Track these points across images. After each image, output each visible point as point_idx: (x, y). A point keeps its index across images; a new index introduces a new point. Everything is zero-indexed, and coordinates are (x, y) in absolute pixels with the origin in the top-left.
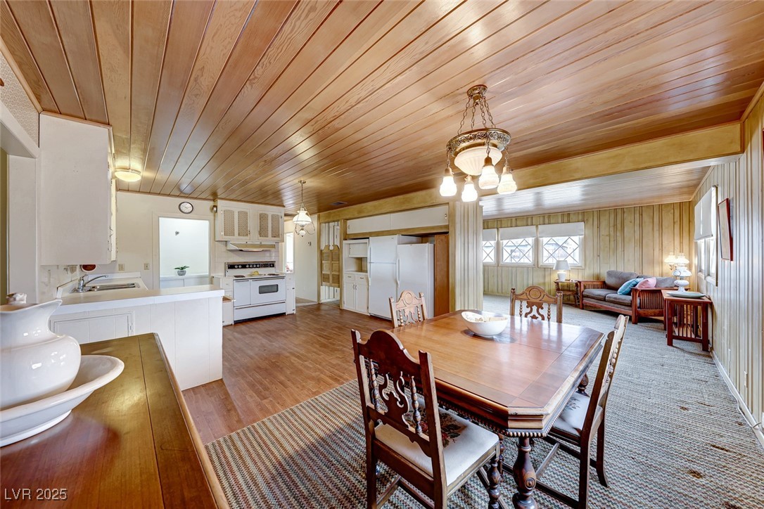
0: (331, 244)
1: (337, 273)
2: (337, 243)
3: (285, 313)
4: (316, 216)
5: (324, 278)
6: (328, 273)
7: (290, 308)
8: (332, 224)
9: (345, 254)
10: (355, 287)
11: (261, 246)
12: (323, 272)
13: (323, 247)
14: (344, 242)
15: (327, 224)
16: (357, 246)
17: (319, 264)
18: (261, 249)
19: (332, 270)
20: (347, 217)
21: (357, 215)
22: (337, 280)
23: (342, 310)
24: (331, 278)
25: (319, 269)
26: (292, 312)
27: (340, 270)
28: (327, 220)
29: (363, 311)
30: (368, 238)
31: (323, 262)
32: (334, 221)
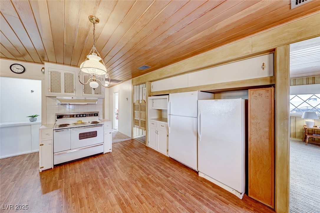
0: (141, 99)
1: (144, 120)
2: (144, 99)
3: (103, 153)
4: (131, 81)
5: (136, 122)
6: (138, 119)
7: (107, 148)
8: (141, 86)
9: (150, 107)
10: (157, 132)
11: (85, 100)
12: (135, 118)
13: (135, 101)
14: (149, 98)
15: (138, 86)
16: (159, 100)
17: (133, 113)
18: (86, 103)
19: (141, 118)
20: (151, 79)
21: (159, 77)
22: (144, 125)
23: (147, 148)
24: (140, 122)
25: (133, 116)
26: (109, 151)
27: (146, 118)
28: (137, 83)
29: (164, 153)
30: (168, 95)
31: (135, 111)
32: (143, 84)
